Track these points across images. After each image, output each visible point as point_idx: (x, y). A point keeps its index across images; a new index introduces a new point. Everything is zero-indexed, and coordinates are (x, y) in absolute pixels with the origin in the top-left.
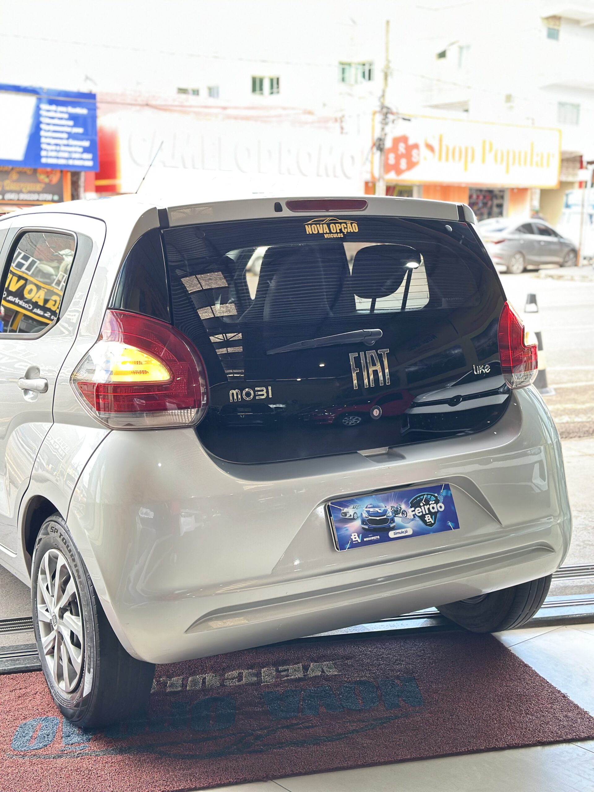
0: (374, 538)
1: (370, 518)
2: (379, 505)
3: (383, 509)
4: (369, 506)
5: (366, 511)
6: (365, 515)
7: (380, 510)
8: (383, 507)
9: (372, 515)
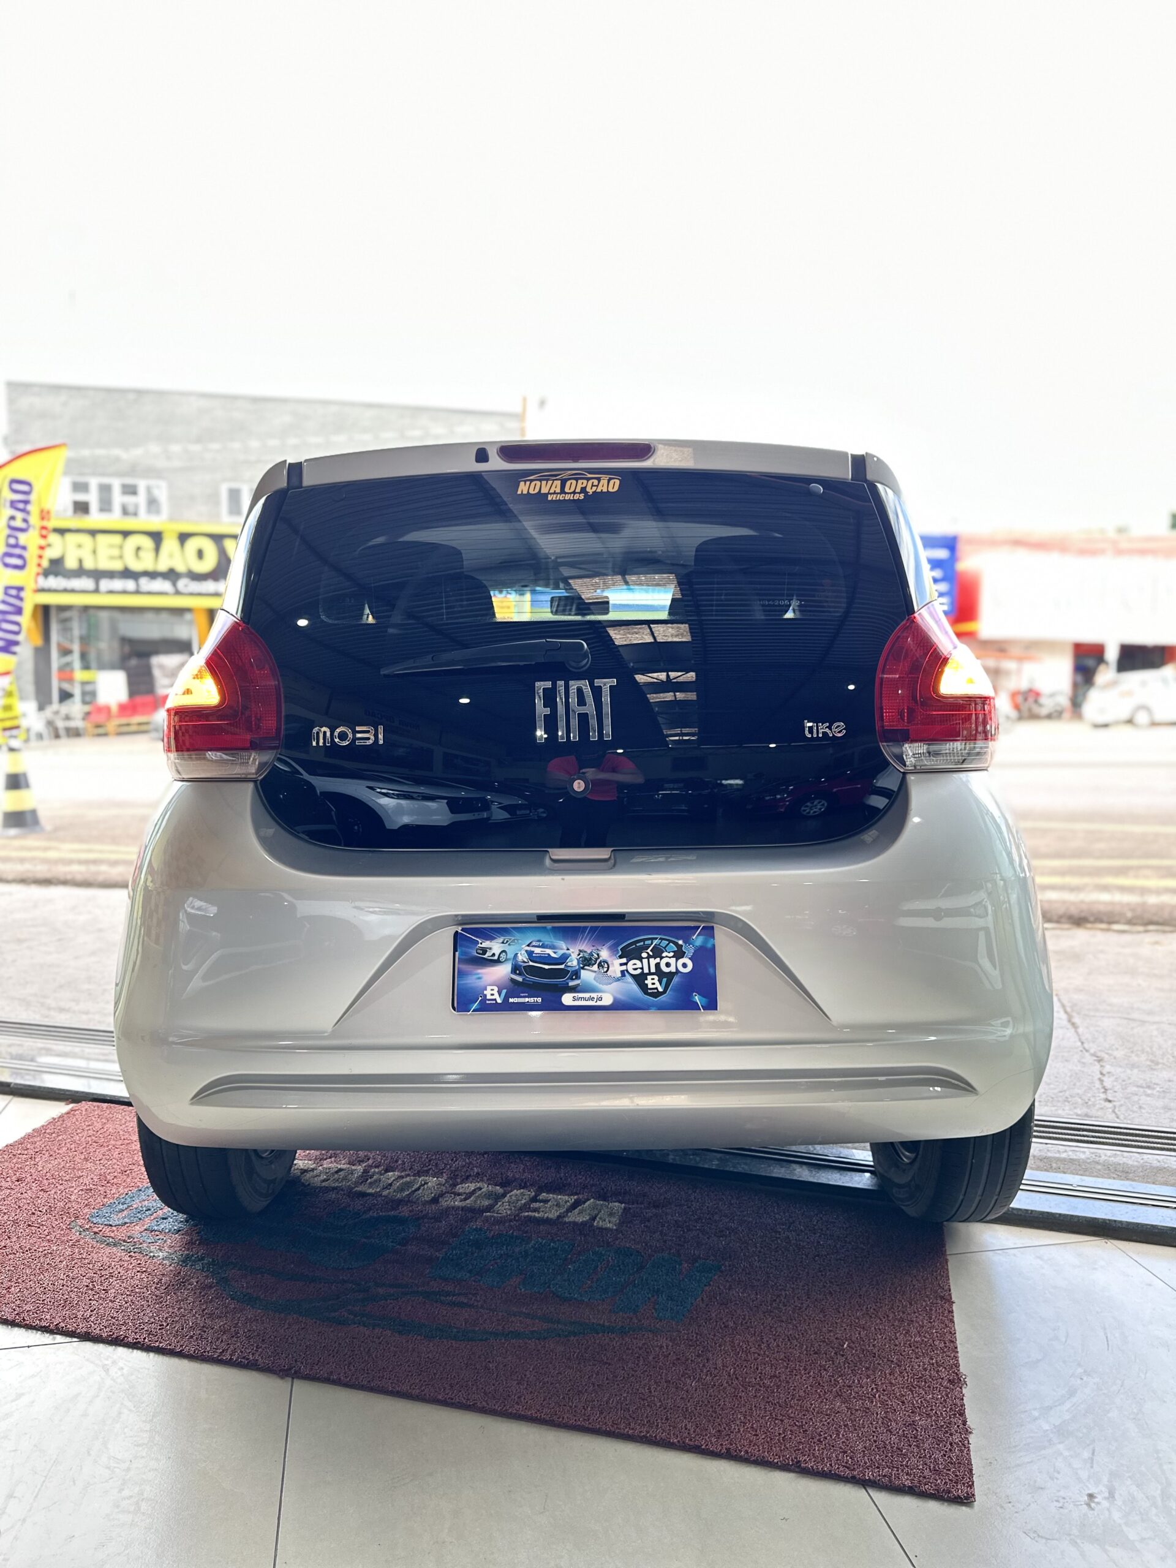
0: (531, 1000)
1: (531, 963)
2: (555, 944)
3: (561, 952)
4: (534, 944)
5: (526, 951)
6: (522, 957)
7: (555, 953)
8: (562, 949)
9: (538, 960)
